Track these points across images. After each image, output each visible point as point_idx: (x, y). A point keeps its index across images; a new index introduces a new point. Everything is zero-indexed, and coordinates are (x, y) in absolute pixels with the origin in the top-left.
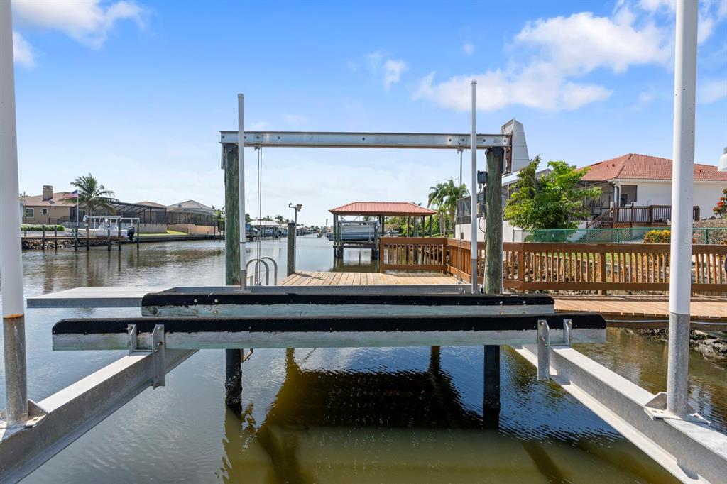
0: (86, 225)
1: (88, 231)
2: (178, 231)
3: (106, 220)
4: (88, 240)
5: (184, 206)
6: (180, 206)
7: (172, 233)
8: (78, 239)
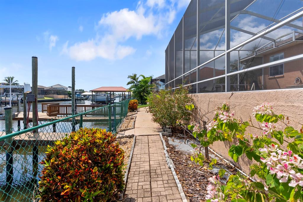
0: (5, 96)
1: (6, 99)
2: (49, 98)
3: (14, 94)
4: (6, 102)
5: (53, 87)
6: (52, 87)
7: (46, 98)
8: (2, 102)
